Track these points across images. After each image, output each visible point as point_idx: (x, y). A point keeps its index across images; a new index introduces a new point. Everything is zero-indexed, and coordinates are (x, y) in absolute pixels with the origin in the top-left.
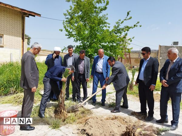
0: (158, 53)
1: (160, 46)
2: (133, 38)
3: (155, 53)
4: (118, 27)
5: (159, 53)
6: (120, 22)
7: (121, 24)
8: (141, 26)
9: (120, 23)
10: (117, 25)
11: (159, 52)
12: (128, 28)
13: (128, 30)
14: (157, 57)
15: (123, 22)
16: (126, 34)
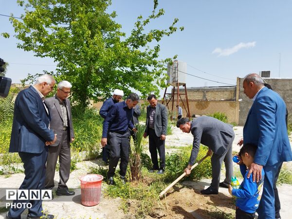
0: (236, 91)
1: (239, 79)
2: (174, 58)
3: (231, 91)
4: (139, 32)
5: (238, 92)
6: (142, 21)
7: (143, 26)
8: (183, 28)
9: (142, 23)
10: (137, 29)
11: (238, 89)
12: (158, 35)
13: (158, 39)
14: (234, 98)
15: (148, 21)
16: (157, 49)
